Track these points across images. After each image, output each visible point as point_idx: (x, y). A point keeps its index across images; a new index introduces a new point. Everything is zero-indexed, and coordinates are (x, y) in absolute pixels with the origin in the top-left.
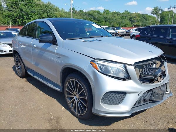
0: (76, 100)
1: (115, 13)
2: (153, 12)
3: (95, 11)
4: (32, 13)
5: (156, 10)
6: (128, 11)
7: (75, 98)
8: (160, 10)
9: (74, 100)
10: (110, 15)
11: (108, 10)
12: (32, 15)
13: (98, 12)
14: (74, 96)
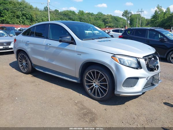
0: (95, 86)
1: (89, 14)
2: (123, 14)
3: (70, 12)
4: (5, 11)
5: (126, 13)
6: (101, 13)
7: (94, 85)
8: (129, 13)
9: (94, 86)
10: (84, 15)
11: (83, 11)
12: (5, 12)
13: (73, 13)
14: (93, 84)
